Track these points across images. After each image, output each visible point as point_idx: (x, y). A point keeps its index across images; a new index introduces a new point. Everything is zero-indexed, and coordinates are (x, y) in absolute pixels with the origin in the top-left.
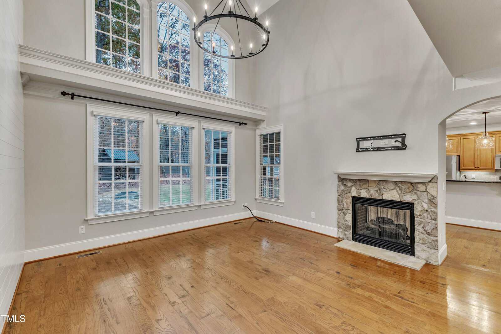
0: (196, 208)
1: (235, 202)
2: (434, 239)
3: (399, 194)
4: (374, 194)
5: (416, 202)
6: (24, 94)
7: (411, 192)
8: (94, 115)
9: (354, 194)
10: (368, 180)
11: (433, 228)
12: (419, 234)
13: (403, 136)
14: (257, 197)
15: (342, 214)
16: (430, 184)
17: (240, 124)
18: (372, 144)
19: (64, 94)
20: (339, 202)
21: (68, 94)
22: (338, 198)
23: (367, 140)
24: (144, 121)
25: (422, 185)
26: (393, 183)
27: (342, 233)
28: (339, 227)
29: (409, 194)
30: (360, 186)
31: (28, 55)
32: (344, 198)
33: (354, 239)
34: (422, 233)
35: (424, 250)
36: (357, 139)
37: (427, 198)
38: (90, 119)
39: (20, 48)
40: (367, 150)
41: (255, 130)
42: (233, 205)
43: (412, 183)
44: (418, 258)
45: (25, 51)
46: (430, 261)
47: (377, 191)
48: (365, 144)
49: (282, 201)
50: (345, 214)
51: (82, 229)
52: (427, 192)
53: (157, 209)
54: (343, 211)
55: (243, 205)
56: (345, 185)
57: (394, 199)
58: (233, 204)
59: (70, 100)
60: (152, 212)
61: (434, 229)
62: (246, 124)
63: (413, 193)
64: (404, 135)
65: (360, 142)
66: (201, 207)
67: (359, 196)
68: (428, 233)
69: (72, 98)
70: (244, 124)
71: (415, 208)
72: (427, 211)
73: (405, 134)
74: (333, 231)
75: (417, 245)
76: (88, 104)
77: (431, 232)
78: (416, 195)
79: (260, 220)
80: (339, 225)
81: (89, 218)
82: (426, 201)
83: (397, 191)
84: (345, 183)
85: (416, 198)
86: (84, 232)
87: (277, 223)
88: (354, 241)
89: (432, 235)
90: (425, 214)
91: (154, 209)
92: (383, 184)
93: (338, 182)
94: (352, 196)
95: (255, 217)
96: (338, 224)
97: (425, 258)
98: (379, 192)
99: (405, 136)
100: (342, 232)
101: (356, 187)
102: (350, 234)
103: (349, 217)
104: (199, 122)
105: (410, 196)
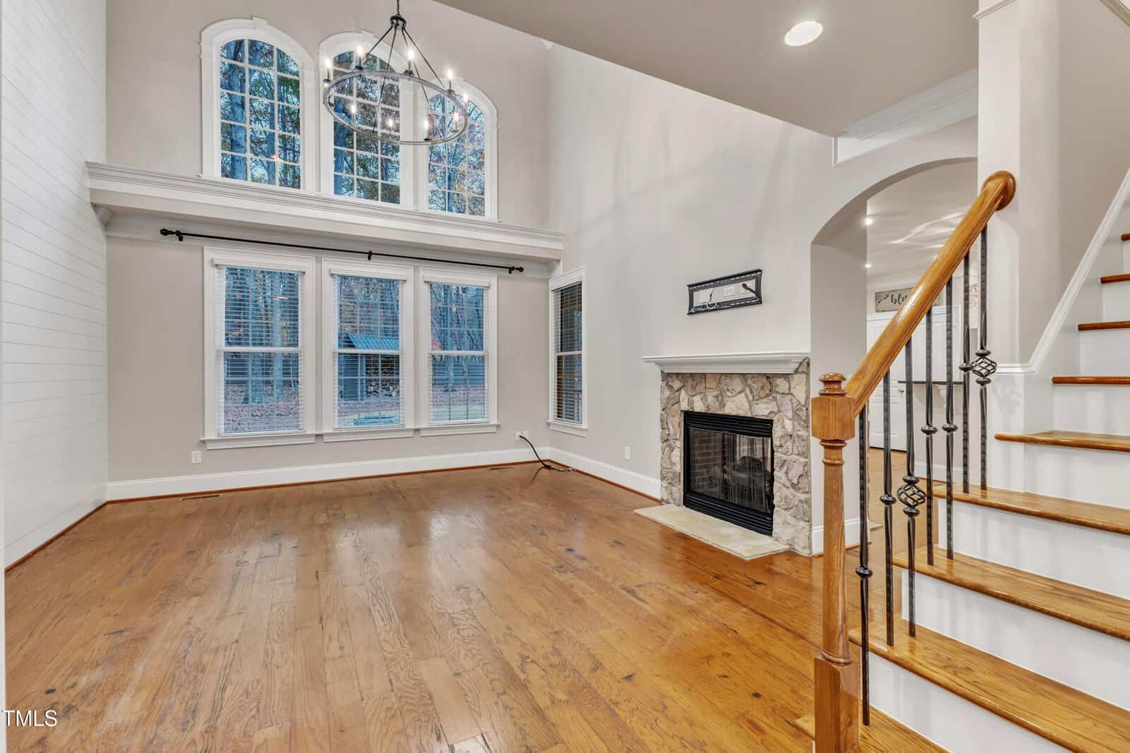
0: (411, 434)
1: (498, 426)
2: (802, 498)
3: (749, 402)
4: (712, 403)
5: (775, 419)
6: (108, 237)
7: (767, 396)
8: (217, 265)
9: (684, 406)
10: (705, 375)
11: (799, 473)
12: (780, 488)
13: (756, 274)
14: (550, 420)
15: (667, 449)
16: (796, 376)
17: (511, 269)
18: (711, 295)
19: (165, 232)
20: (664, 424)
21: (172, 233)
22: (661, 415)
23: (702, 288)
24: (304, 273)
25: (782, 379)
26: (741, 376)
27: (667, 490)
28: (663, 478)
29: (765, 400)
30: (693, 388)
31: (102, 176)
32: (670, 416)
33: (687, 503)
34: (784, 485)
35: (788, 524)
36: (690, 286)
37: (790, 408)
38: (210, 272)
39: (88, 167)
40: (704, 309)
41: (547, 281)
42: (494, 433)
43: (768, 377)
44: (777, 540)
45: (95, 171)
46: (796, 547)
47: (717, 397)
48: (702, 297)
49: (584, 426)
50: (672, 449)
51: (197, 456)
52: (791, 394)
53: (330, 431)
54: (668, 443)
55: (519, 433)
56: (670, 387)
57: (741, 413)
58: (494, 431)
59: (178, 241)
60: (319, 436)
61: (801, 475)
62: (521, 269)
63: (770, 398)
64: (759, 273)
65: (695, 293)
66: (421, 432)
67: (691, 410)
68: (794, 486)
69: (181, 239)
70: (517, 269)
71: (773, 431)
72: (791, 436)
73: (760, 271)
74: (653, 486)
75: (777, 511)
76: (205, 247)
77: (798, 482)
78: (774, 403)
79: (547, 465)
80: (663, 472)
81: (207, 438)
82: (790, 414)
83: (747, 396)
84: (670, 384)
85: (775, 410)
86: (200, 461)
87: (578, 471)
88: (687, 507)
89: (799, 489)
90: (788, 443)
91: (325, 431)
92: (726, 381)
93: (663, 381)
94: (682, 411)
95: (541, 461)
96: (661, 471)
97: (788, 540)
98: (720, 398)
99: (761, 274)
100: (666, 487)
101: (686, 392)
102: (679, 490)
103: (677, 456)
104: (416, 269)
105: (764, 406)
